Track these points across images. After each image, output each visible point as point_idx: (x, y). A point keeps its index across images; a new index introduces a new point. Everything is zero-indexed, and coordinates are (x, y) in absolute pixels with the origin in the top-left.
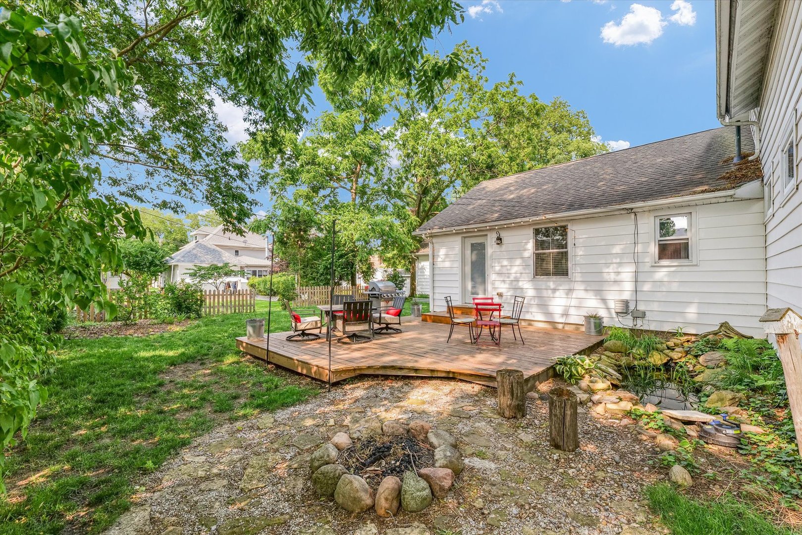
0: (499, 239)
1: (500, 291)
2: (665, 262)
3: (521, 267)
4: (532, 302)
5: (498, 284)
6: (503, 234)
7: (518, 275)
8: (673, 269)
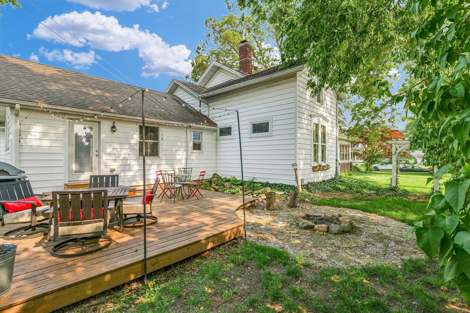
0: (113, 127)
1: (112, 167)
2: (195, 151)
3: (129, 150)
4: (137, 174)
5: (109, 163)
6: (118, 125)
7: (127, 156)
8: (196, 154)
